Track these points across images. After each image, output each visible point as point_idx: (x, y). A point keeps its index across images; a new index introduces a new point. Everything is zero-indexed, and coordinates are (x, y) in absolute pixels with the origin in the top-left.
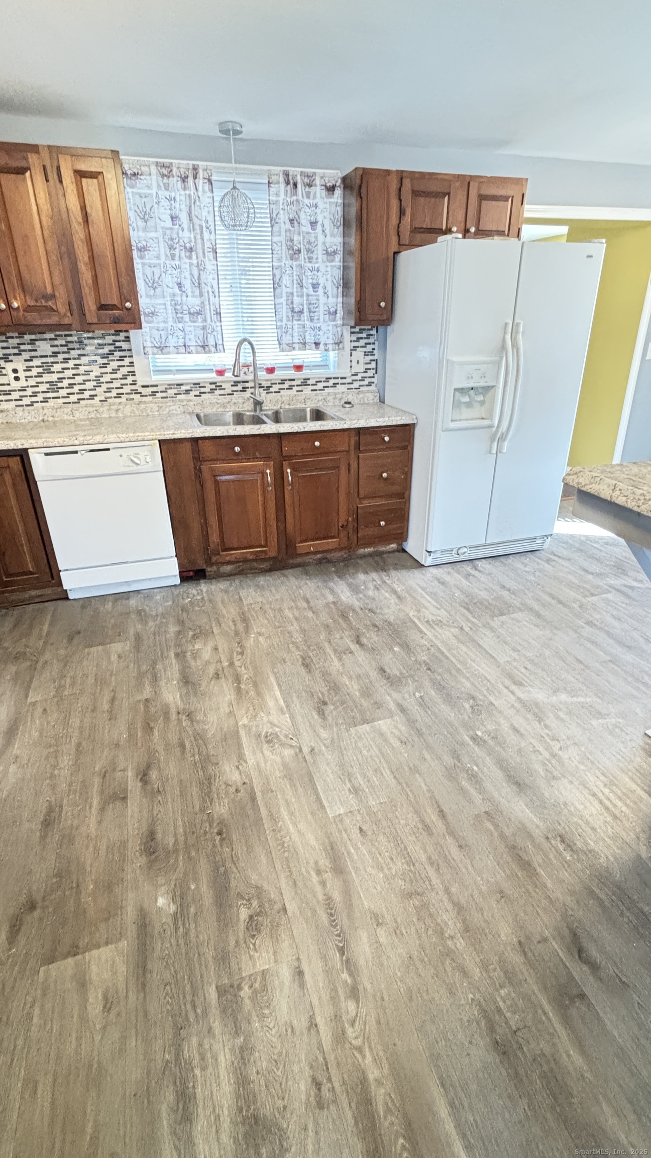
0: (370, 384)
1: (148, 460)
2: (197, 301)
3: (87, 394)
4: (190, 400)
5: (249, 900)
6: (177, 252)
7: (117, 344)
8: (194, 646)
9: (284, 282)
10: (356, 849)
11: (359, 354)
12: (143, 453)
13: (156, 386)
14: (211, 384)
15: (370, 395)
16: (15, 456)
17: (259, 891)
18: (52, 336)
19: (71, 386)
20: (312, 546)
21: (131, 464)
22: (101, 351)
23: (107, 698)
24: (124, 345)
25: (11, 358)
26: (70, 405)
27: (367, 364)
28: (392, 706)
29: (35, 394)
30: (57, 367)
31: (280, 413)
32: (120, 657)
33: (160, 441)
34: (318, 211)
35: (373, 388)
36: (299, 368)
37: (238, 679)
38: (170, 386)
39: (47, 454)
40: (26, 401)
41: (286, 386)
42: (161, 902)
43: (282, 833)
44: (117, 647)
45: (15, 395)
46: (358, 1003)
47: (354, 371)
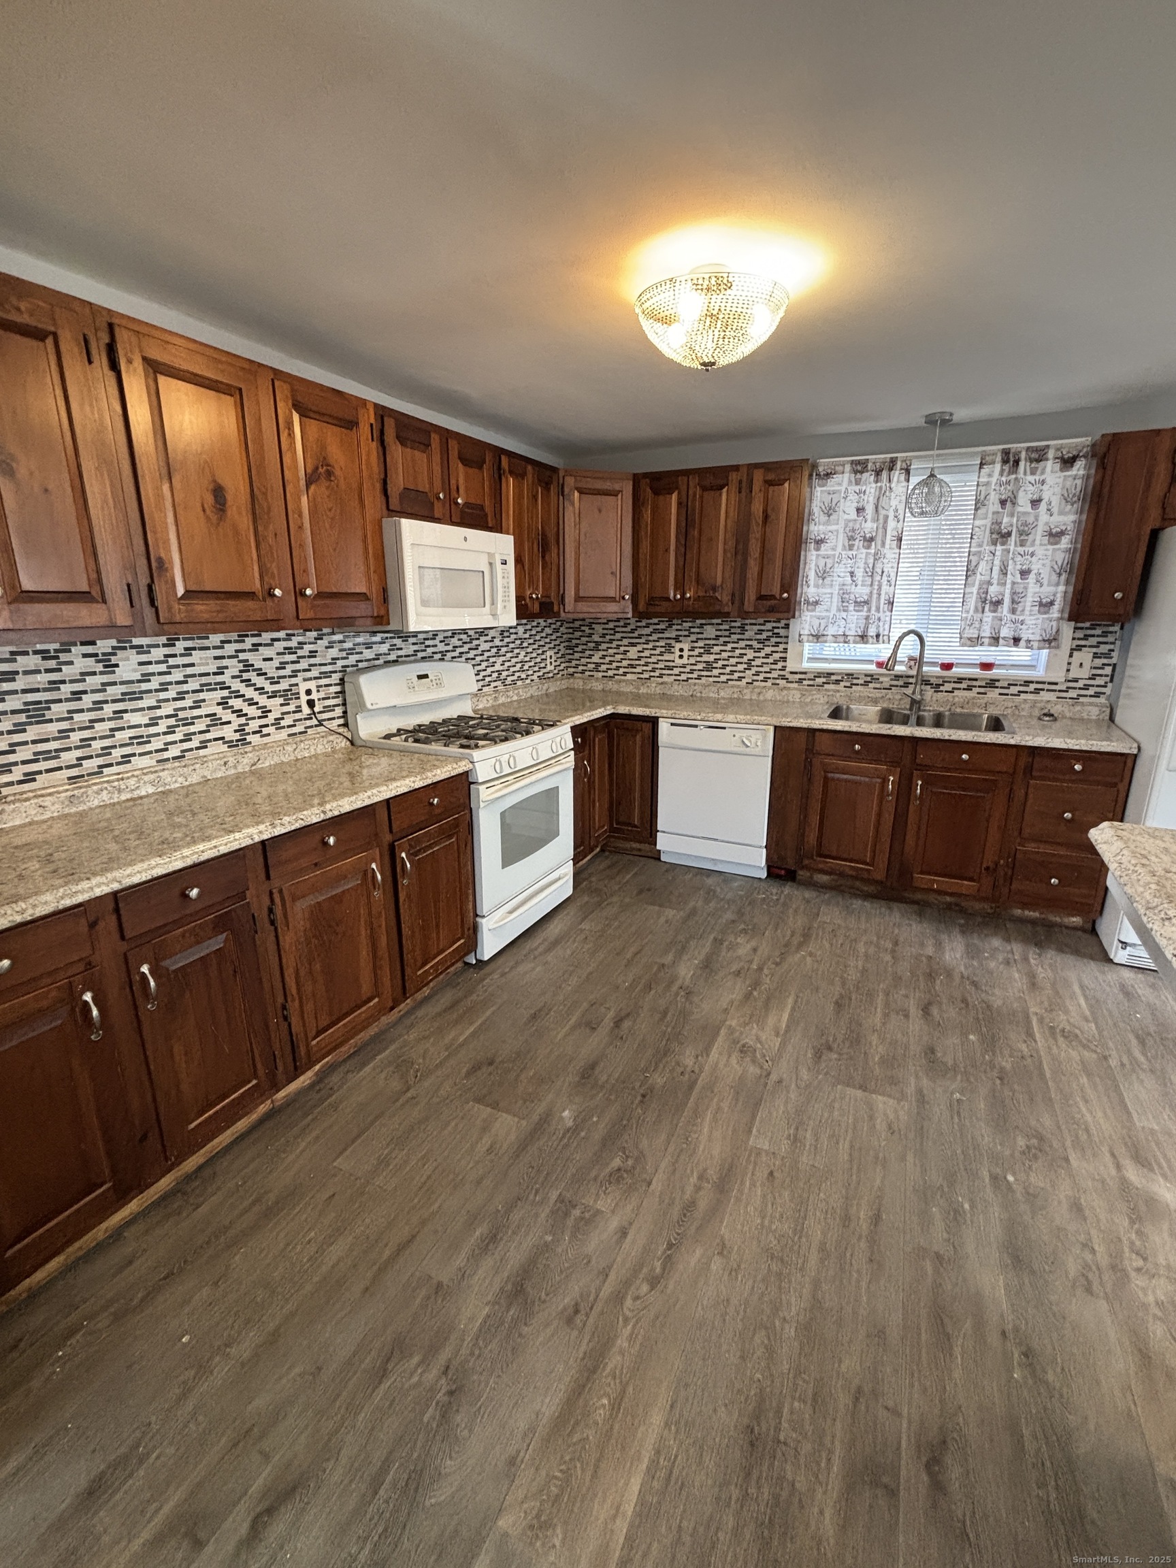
0: (1097, 695)
1: (759, 744)
2: (867, 590)
3: (736, 675)
4: (838, 691)
5: (627, 1157)
6: (856, 542)
7: (776, 631)
8: (736, 939)
9: (980, 570)
10: (753, 1185)
11: (1085, 656)
12: (756, 737)
13: (805, 673)
14: (866, 675)
15: (1093, 710)
16: (647, 722)
17: (640, 1158)
18: (719, 621)
19: (724, 667)
20: (937, 882)
21: (741, 745)
22: (758, 637)
23: (633, 949)
24: (782, 632)
25: (681, 638)
26: (719, 685)
27: (1095, 668)
28: (911, 1090)
29: (692, 672)
30: (717, 649)
31: (944, 716)
32: (667, 922)
33: (776, 727)
34: (1045, 487)
35: (1102, 700)
36: (987, 666)
37: (756, 984)
38: (819, 675)
39: (672, 724)
40: (684, 677)
41: (964, 685)
42: (566, 1113)
43: (695, 1128)
44: (670, 913)
45: (676, 671)
46: (651, 1291)
47: (1072, 675)
